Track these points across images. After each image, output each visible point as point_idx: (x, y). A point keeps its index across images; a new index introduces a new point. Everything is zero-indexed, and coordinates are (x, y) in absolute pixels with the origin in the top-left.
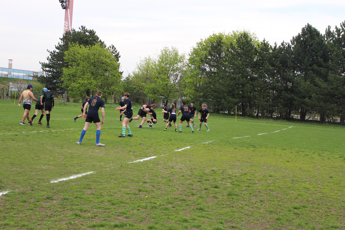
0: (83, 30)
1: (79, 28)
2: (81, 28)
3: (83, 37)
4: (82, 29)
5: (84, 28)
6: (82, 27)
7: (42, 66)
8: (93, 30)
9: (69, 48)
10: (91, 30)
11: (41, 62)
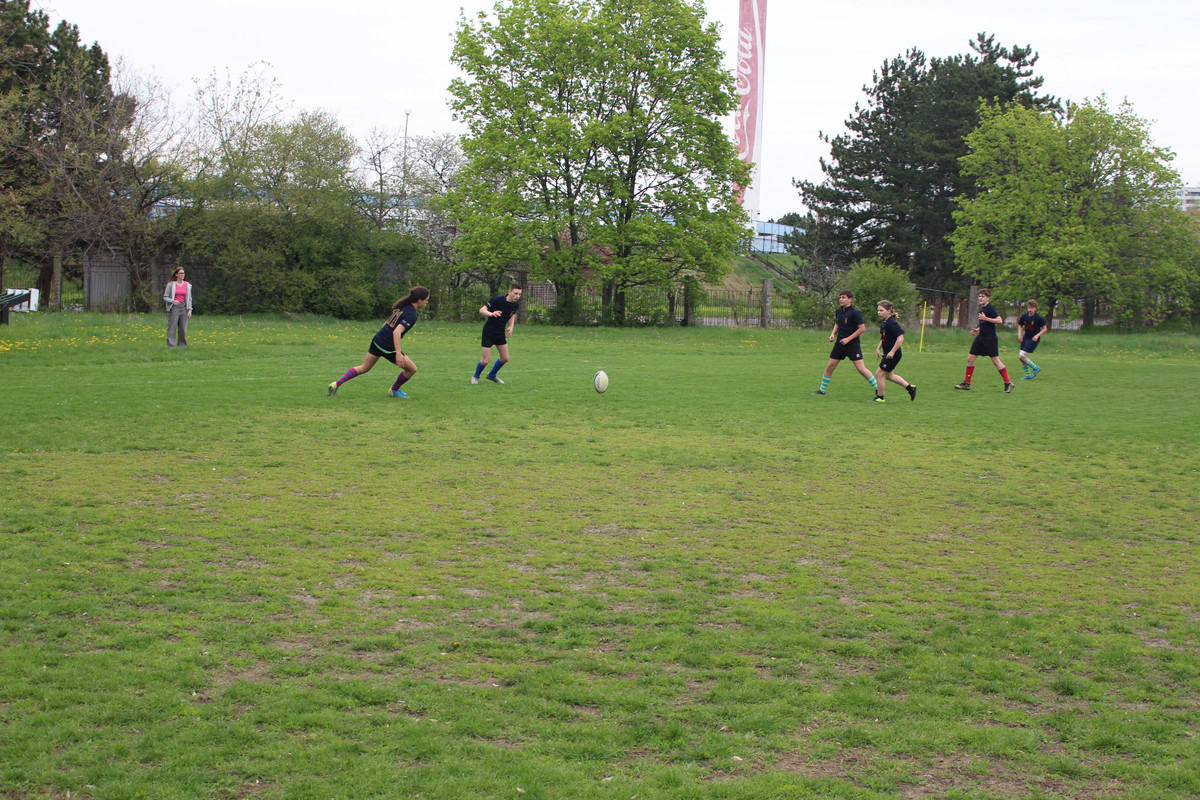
0: (985, 48)
1: (972, 44)
2: (978, 44)
3: (994, 77)
4: (982, 46)
5: (990, 41)
6: (981, 37)
7: (804, 195)
8: (1028, 46)
9: (980, 122)
10: (1022, 46)
11: (797, 181)
